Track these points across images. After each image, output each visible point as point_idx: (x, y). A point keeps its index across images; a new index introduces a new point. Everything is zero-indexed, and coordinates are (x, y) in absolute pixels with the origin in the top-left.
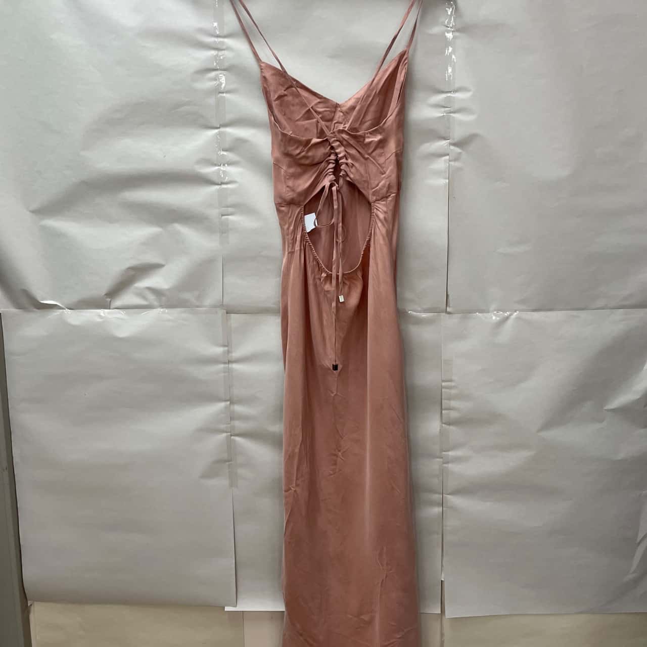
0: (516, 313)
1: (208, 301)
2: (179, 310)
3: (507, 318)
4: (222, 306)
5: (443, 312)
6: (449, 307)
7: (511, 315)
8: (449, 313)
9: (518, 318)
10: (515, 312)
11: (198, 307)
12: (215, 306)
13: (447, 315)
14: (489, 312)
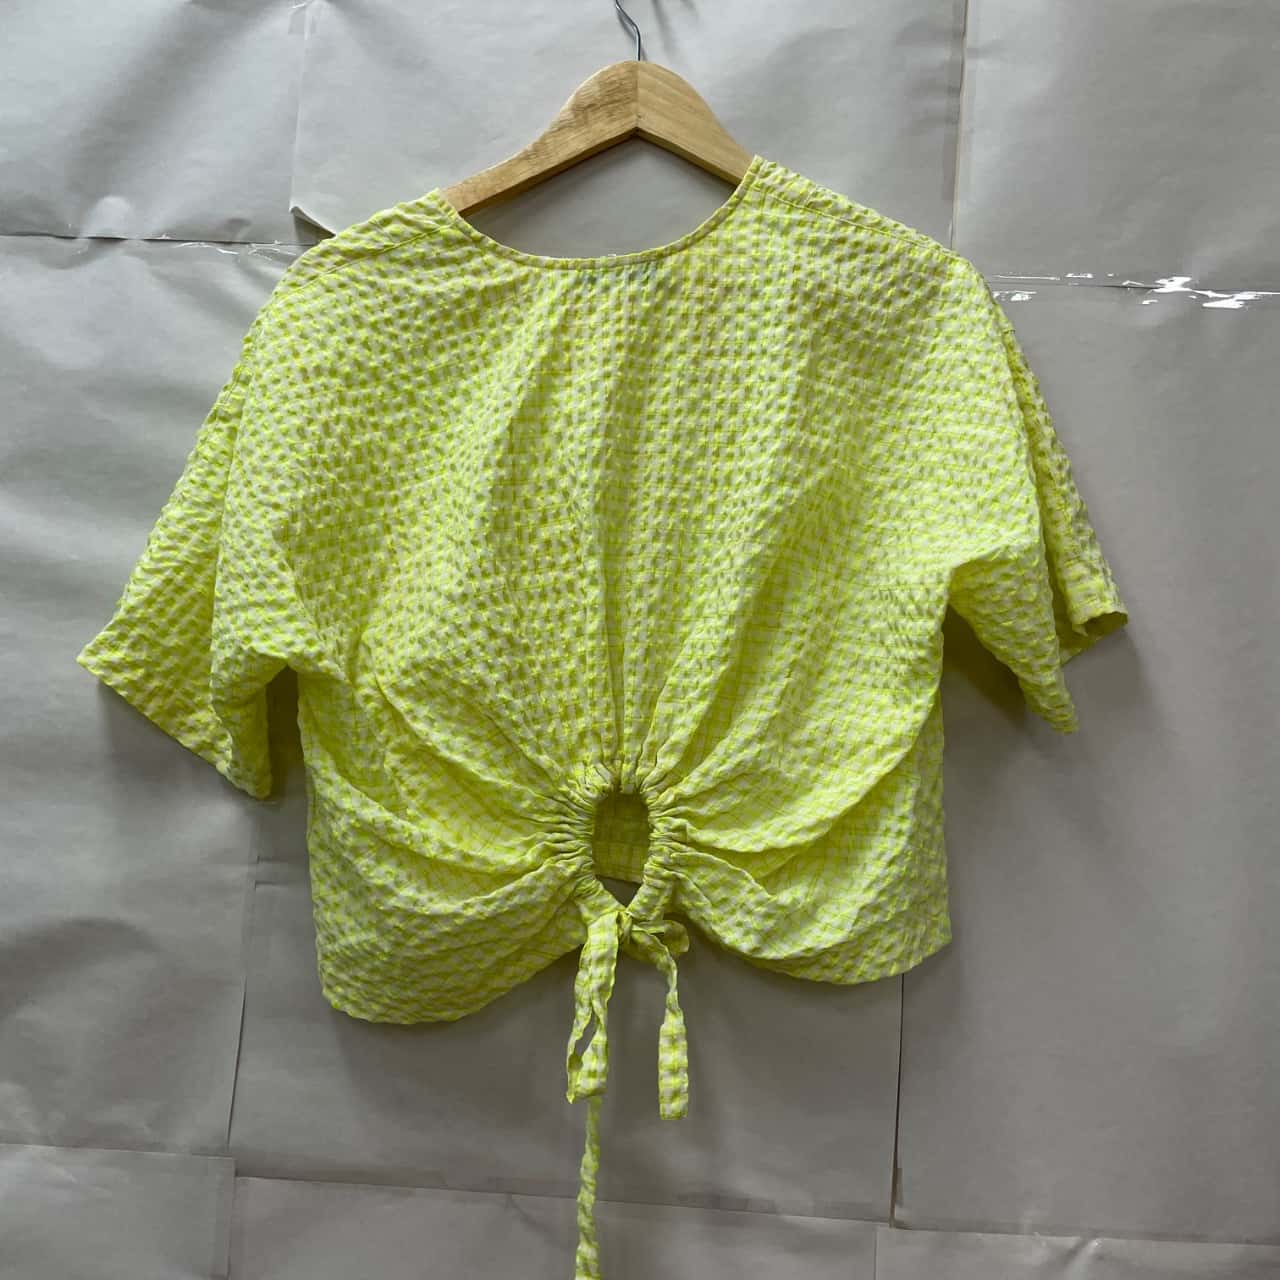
0: (1095, 1244)
1: (185, 1135)
2: (94, 1154)
3: (1072, 1253)
4: (223, 1150)
5: (881, 1220)
6: (901, 1205)
7: (1082, 1245)
8: (900, 1225)
9: (1099, 1257)
10: (1095, 1235)
11: (153, 1147)
12: (203, 1151)
13: (894, 1231)
14: (1016, 1230)
